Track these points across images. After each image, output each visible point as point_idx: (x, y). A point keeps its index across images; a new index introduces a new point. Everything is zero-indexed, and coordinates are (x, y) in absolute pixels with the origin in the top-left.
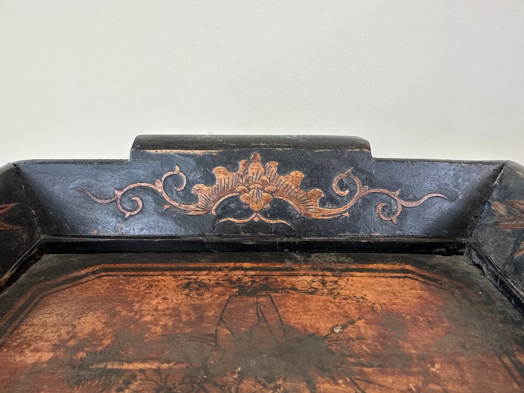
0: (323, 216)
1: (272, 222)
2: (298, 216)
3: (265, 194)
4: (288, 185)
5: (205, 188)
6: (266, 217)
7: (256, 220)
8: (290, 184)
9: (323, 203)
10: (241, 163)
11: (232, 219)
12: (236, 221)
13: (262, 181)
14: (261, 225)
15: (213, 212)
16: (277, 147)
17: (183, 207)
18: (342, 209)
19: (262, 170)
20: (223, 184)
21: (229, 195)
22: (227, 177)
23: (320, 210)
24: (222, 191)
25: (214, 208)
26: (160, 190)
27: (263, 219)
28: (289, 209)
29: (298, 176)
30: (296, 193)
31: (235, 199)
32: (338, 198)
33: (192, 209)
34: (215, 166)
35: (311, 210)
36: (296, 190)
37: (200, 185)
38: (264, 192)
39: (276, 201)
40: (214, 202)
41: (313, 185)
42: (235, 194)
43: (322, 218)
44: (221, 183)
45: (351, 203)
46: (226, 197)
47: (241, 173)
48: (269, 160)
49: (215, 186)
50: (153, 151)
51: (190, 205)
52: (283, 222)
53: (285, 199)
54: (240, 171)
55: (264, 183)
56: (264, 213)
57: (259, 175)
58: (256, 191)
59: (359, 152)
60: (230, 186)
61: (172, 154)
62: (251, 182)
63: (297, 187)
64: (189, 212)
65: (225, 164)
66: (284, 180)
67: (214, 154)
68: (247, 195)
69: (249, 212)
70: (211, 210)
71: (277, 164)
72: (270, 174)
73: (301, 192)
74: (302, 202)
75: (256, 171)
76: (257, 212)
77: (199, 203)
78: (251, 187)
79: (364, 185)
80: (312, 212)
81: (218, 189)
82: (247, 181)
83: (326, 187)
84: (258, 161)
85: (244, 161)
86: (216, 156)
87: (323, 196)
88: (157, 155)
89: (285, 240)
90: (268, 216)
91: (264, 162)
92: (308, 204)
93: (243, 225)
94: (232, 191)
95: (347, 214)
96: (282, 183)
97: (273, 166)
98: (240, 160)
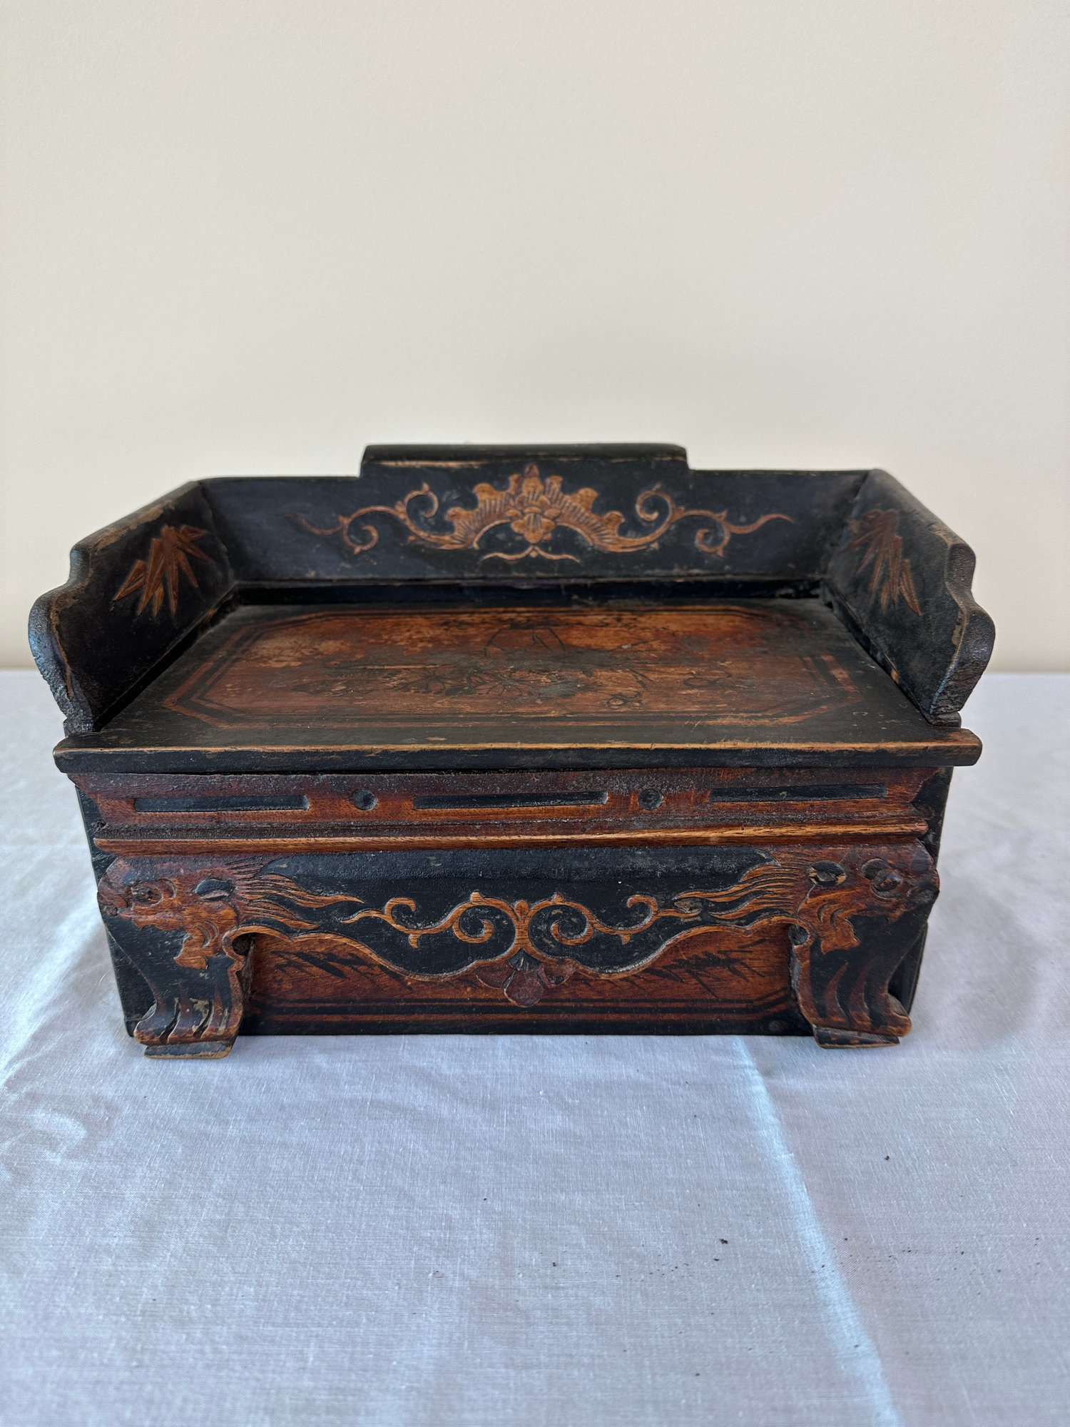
0: (623, 548)
1: (554, 557)
2: (589, 549)
3: (545, 520)
4: (575, 507)
5: (464, 512)
6: (547, 551)
7: (533, 555)
8: (579, 506)
9: (623, 531)
10: (512, 479)
11: (501, 555)
12: (506, 557)
13: (542, 502)
14: (540, 561)
15: (475, 546)
16: (561, 456)
17: (434, 538)
18: (649, 538)
19: (540, 487)
20: (488, 507)
21: (497, 522)
22: (493, 497)
23: (618, 540)
24: (489, 516)
25: (477, 539)
26: (402, 516)
27: (543, 553)
28: (578, 540)
29: (590, 494)
30: (587, 518)
31: (505, 527)
32: (644, 524)
33: (448, 542)
34: (476, 483)
35: (607, 541)
36: (587, 514)
37: (457, 509)
38: (544, 517)
39: (560, 530)
40: (477, 532)
41: (609, 508)
42: (504, 521)
43: (621, 551)
44: (485, 506)
45: (661, 530)
46: (492, 525)
47: (513, 493)
48: (549, 475)
49: (477, 510)
50: (392, 464)
51: (443, 535)
52: (570, 557)
53: (572, 527)
54: (511, 490)
55: (543, 506)
56: (544, 545)
57: (536, 495)
58: (532, 515)
59: (671, 461)
60: (497, 510)
61: (418, 467)
62: (525, 504)
63: (587, 509)
64: (442, 545)
65: (490, 480)
66: (569, 501)
67: (476, 467)
68: (521, 521)
69: (524, 545)
70: (472, 543)
71: (560, 479)
72: (551, 493)
73: (593, 516)
74: (596, 530)
75: (531, 490)
76: (534, 545)
77: (456, 533)
78: (527, 510)
79: (678, 505)
80: (609, 543)
81: (481, 514)
82: (521, 502)
83: (628, 509)
84: (535, 476)
85: (516, 476)
86: (477, 470)
87: (623, 520)
88: (398, 469)
89: (573, 581)
90: (550, 549)
91: (542, 477)
92: (603, 532)
93: (516, 562)
94: (500, 516)
95: (655, 546)
96: (567, 505)
97: (555, 483)
98: (511, 473)
